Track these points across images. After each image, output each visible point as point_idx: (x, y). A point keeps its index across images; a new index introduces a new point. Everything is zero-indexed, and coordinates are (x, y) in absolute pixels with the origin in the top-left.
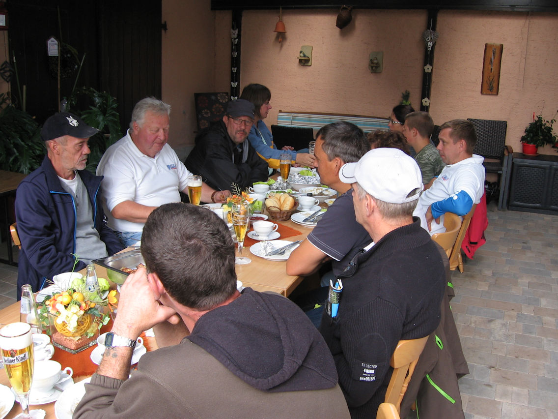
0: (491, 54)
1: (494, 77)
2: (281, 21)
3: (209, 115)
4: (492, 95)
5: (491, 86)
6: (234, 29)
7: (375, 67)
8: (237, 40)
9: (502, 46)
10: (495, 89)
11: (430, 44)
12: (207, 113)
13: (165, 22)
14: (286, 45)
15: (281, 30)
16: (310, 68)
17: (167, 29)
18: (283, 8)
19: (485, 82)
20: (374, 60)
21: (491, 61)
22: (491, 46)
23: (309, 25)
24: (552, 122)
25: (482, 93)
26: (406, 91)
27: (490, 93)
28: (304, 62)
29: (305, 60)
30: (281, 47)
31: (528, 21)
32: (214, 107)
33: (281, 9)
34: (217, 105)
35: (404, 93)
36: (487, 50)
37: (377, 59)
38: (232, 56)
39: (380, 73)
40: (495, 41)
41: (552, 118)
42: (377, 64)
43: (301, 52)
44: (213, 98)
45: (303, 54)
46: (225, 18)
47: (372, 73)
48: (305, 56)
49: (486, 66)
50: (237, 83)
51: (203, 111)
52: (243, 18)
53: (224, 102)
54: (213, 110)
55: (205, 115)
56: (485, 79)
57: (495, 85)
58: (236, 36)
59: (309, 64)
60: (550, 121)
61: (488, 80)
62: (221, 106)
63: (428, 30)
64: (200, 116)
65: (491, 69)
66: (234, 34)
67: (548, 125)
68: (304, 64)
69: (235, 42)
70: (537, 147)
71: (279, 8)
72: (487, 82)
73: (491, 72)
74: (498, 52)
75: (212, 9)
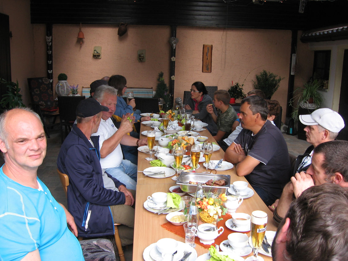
0: (206, 50)
1: (209, 62)
2: (80, 31)
3: (39, 92)
4: (208, 72)
5: (207, 67)
6: (48, 36)
7: (141, 58)
8: (51, 43)
9: (212, 46)
10: (210, 69)
11: (174, 45)
12: (37, 91)
13: (11, 32)
14: (84, 46)
15: (81, 37)
16: (100, 60)
17: (12, 37)
18: (82, 24)
19: (204, 65)
20: (141, 54)
21: (207, 54)
22: (207, 46)
23: (98, 34)
24: (242, 86)
25: (203, 71)
26: (161, 72)
27: (207, 71)
28: (96, 56)
29: (98, 55)
30: (81, 47)
31: (225, 33)
32: (41, 87)
33: (81, 24)
34: (43, 85)
35: (160, 73)
36: (204, 48)
37: (143, 54)
38: (47, 53)
39: (144, 62)
40: (208, 43)
41: (242, 84)
42: (143, 57)
43: (95, 51)
44: (40, 81)
45: (97, 51)
46: (41, 29)
47: (139, 62)
48: (97, 53)
49: (204, 57)
50: (52, 71)
51: (35, 90)
52: (53, 29)
53: (47, 83)
54: (41, 89)
55: (36, 93)
56: (204, 64)
57: (209, 67)
58: (50, 40)
59: (100, 58)
60: (241, 85)
61: (206, 65)
62: (45, 86)
63: (172, 37)
64: (33, 93)
65: (207, 59)
66: (49, 39)
67: (240, 87)
68: (97, 57)
69: (49, 44)
70: (235, 99)
71: (80, 23)
72: (205, 65)
73: (207, 60)
74: (210, 49)
75: (31, 23)
